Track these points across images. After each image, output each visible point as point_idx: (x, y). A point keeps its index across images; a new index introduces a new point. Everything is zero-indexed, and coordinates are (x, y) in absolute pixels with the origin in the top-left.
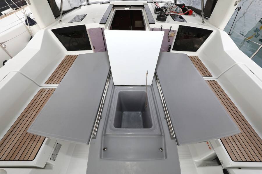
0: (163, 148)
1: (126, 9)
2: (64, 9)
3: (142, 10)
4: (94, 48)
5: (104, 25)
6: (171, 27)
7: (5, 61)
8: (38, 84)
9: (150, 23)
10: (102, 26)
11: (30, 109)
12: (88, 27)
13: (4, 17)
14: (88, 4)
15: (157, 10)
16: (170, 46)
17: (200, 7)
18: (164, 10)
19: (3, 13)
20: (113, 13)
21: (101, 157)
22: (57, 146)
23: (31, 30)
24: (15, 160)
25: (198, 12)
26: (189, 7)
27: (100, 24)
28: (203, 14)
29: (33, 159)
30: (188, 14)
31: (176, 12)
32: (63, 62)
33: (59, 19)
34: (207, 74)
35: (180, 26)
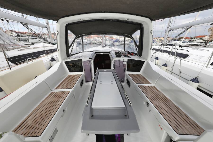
0: (127, 115)
1: (101, 54)
2: (72, 54)
3: (109, 54)
4: (85, 71)
5: (91, 59)
6: (124, 60)
7: (37, 76)
8: (51, 89)
9: (113, 58)
10: (90, 60)
11: (43, 103)
12: (83, 60)
13: (40, 58)
14: (83, 52)
15: (116, 53)
16: (125, 69)
17: (136, 52)
18: (119, 53)
19: (40, 56)
20: (95, 55)
21: (90, 118)
22: (55, 129)
23: (52, 64)
24: (27, 136)
25: (136, 54)
26: (131, 52)
27: (89, 58)
28: (138, 54)
29: (40, 135)
30: (131, 55)
31: (125, 54)
32: (66, 78)
33: (69, 57)
34: (148, 83)
35: (128, 59)
